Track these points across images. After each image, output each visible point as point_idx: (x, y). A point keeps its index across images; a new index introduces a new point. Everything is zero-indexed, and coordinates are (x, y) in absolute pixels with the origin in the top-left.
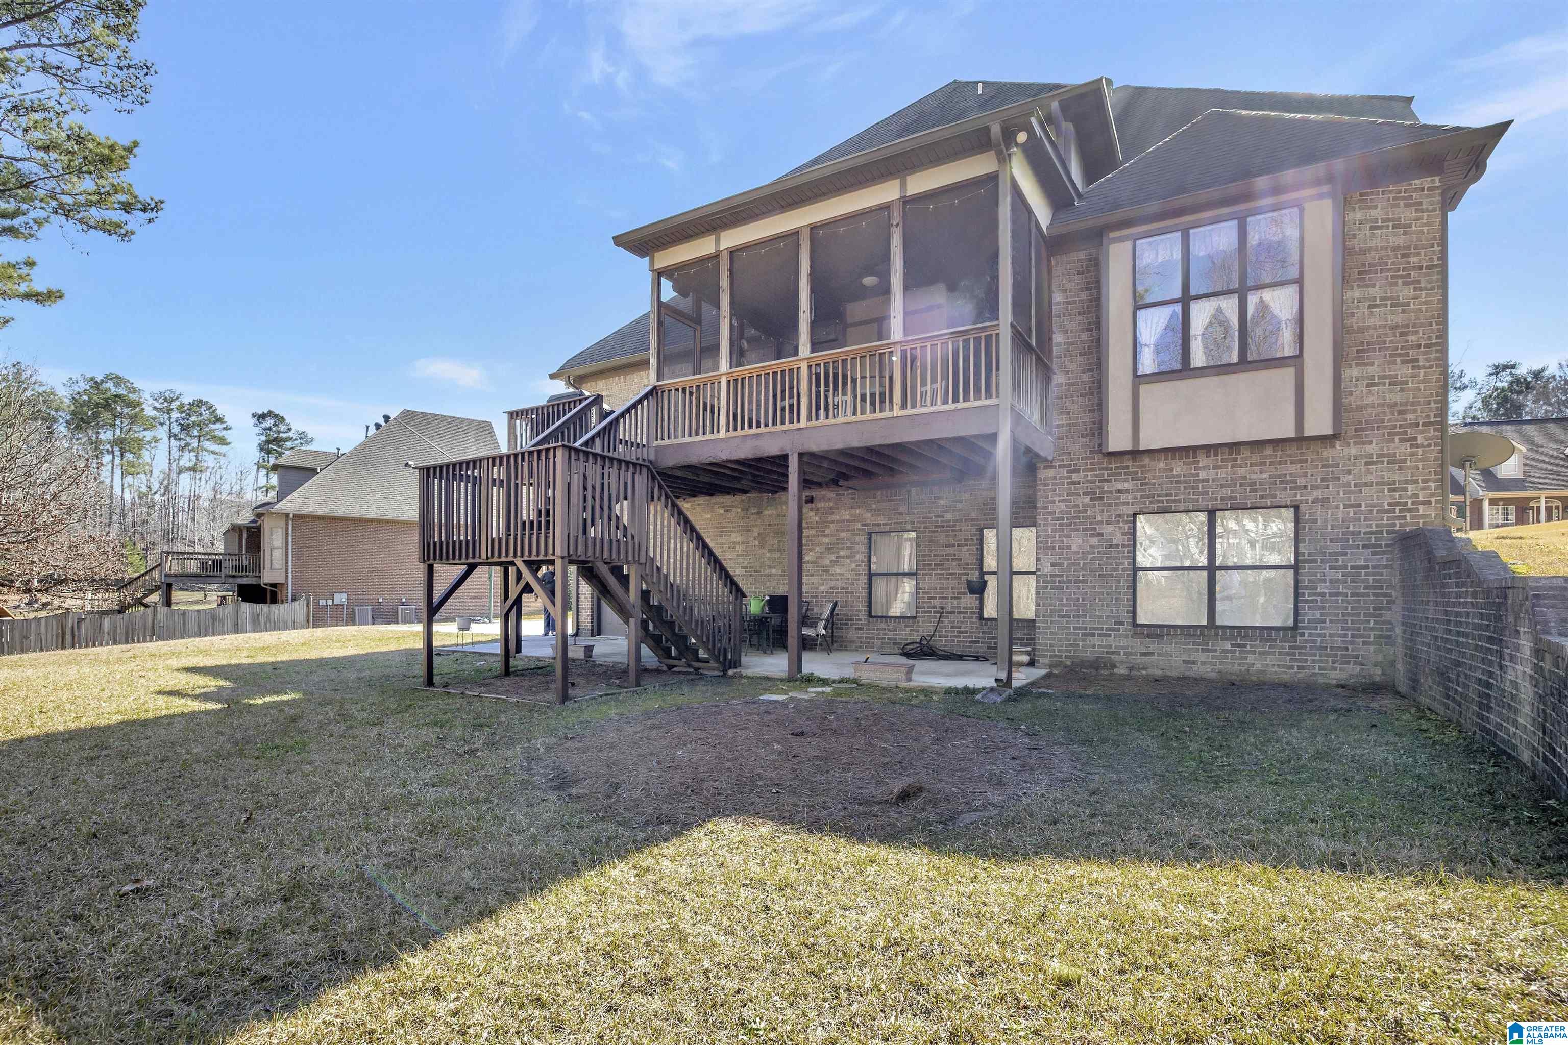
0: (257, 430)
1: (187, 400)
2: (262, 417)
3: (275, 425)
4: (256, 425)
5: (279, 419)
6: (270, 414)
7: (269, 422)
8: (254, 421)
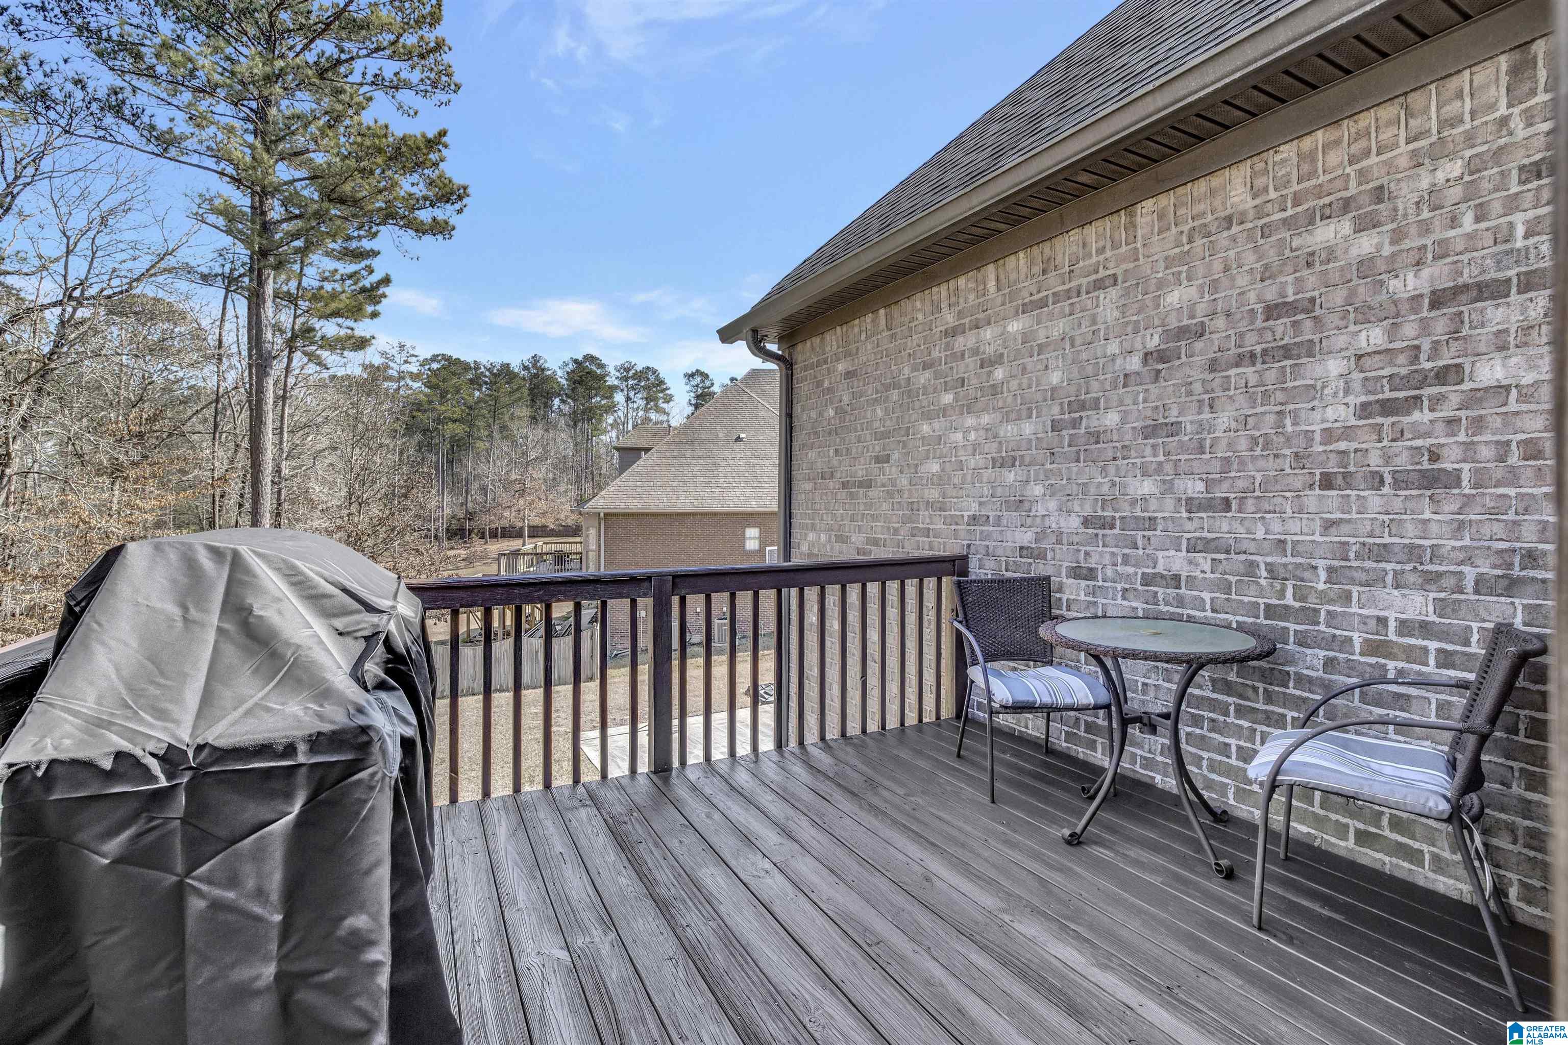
0: (688, 388)
1: (639, 368)
2: (690, 376)
3: (703, 381)
4: (687, 384)
5: (705, 376)
6: (698, 373)
7: (698, 379)
8: (685, 380)
